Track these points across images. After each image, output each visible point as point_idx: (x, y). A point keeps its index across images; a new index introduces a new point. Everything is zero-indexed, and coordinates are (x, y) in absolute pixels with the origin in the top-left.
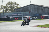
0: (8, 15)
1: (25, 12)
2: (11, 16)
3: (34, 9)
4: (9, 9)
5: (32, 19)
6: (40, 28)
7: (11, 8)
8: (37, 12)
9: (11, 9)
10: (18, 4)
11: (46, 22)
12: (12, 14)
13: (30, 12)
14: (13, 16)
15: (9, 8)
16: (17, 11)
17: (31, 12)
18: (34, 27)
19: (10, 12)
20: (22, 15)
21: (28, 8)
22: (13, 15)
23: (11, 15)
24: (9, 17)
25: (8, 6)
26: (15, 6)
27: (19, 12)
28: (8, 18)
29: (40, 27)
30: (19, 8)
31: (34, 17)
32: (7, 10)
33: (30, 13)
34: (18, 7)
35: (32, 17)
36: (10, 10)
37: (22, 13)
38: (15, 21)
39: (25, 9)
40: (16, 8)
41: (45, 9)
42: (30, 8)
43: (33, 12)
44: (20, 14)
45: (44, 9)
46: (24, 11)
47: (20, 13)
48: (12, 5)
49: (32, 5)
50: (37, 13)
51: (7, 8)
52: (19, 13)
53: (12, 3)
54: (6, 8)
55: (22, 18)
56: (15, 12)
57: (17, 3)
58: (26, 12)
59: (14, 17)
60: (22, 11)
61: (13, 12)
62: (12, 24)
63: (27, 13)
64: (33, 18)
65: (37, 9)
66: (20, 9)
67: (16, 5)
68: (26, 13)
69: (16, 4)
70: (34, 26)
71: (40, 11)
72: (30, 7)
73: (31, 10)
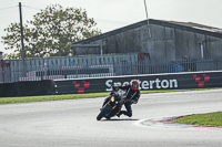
0: (45, 69)
1: (119, 56)
2: (56, 73)
3: (160, 42)
4: (48, 39)
5: (155, 88)
6: (191, 129)
7: (58, 35)
8: (178, 55)
9: (56, 41)
10: (89, 17)
11: (215, 101)
12: (63, 63)
13: (143, 56)
14: (65, 73)
15: (47, 35)
16: (84, 50)
17: (148, 55)
18: (161, 125)
19: (52, 55)
20: (107, 71)
21: (134, 35)
22: (68, 67)
23: (56, 68)
24: (50, 77)
25: (42, 26)
26: (74, 27)
27: (94, 57)
28: (43, 81)
29: (188, 123)
30: (92, 39)
31: (161, 78)
32: (40, 44)
33: (143, 59)
34: (90, 31)
35: (154, 78)
36: (54, 48)
37: (108, 60)
38: (75, 98)
39: (123, 41)
40: (80, 35)
41: (210, 41)
42: (142, 38)
43: (160, 54)
44: (98, 66)
45: (206, 41)
46: (117, 51)
47: (98, 57)
48: (64, 24)
49: (152, 21)
50: (174, 59)
51: (42, 37)
52: (94, 61)
53: (62, 15)
54: (35, 36)
55: (107, 84)
56: (75, 54)
57: (84, 13)
58: (126, 57)
59: (70, 78)
60: (106, 52)
61: (66, 54)
62: (62, 112)
63: (132, 58)
64: (158, 81)
65: (177, 42)
66: (99, 43)
67: (81, 24)
68: (128, 59)
69: (79, 16)
70: (161, 118)
71: (191, 53)
72: (142, 33)
73: (150, 46)
